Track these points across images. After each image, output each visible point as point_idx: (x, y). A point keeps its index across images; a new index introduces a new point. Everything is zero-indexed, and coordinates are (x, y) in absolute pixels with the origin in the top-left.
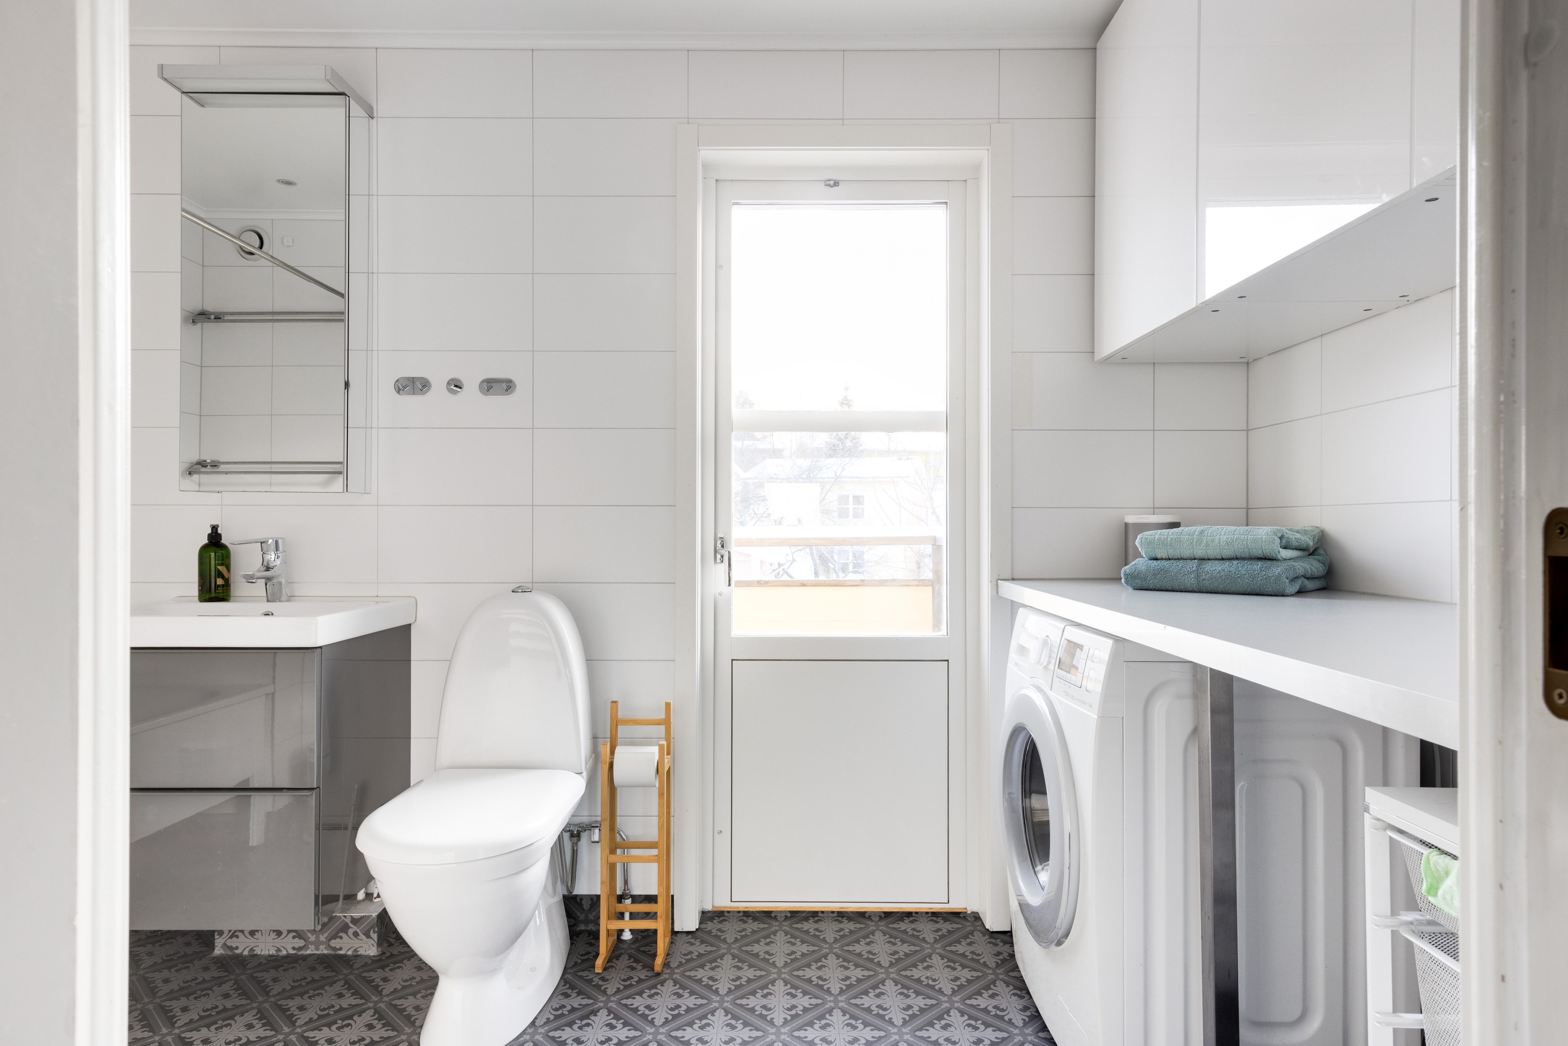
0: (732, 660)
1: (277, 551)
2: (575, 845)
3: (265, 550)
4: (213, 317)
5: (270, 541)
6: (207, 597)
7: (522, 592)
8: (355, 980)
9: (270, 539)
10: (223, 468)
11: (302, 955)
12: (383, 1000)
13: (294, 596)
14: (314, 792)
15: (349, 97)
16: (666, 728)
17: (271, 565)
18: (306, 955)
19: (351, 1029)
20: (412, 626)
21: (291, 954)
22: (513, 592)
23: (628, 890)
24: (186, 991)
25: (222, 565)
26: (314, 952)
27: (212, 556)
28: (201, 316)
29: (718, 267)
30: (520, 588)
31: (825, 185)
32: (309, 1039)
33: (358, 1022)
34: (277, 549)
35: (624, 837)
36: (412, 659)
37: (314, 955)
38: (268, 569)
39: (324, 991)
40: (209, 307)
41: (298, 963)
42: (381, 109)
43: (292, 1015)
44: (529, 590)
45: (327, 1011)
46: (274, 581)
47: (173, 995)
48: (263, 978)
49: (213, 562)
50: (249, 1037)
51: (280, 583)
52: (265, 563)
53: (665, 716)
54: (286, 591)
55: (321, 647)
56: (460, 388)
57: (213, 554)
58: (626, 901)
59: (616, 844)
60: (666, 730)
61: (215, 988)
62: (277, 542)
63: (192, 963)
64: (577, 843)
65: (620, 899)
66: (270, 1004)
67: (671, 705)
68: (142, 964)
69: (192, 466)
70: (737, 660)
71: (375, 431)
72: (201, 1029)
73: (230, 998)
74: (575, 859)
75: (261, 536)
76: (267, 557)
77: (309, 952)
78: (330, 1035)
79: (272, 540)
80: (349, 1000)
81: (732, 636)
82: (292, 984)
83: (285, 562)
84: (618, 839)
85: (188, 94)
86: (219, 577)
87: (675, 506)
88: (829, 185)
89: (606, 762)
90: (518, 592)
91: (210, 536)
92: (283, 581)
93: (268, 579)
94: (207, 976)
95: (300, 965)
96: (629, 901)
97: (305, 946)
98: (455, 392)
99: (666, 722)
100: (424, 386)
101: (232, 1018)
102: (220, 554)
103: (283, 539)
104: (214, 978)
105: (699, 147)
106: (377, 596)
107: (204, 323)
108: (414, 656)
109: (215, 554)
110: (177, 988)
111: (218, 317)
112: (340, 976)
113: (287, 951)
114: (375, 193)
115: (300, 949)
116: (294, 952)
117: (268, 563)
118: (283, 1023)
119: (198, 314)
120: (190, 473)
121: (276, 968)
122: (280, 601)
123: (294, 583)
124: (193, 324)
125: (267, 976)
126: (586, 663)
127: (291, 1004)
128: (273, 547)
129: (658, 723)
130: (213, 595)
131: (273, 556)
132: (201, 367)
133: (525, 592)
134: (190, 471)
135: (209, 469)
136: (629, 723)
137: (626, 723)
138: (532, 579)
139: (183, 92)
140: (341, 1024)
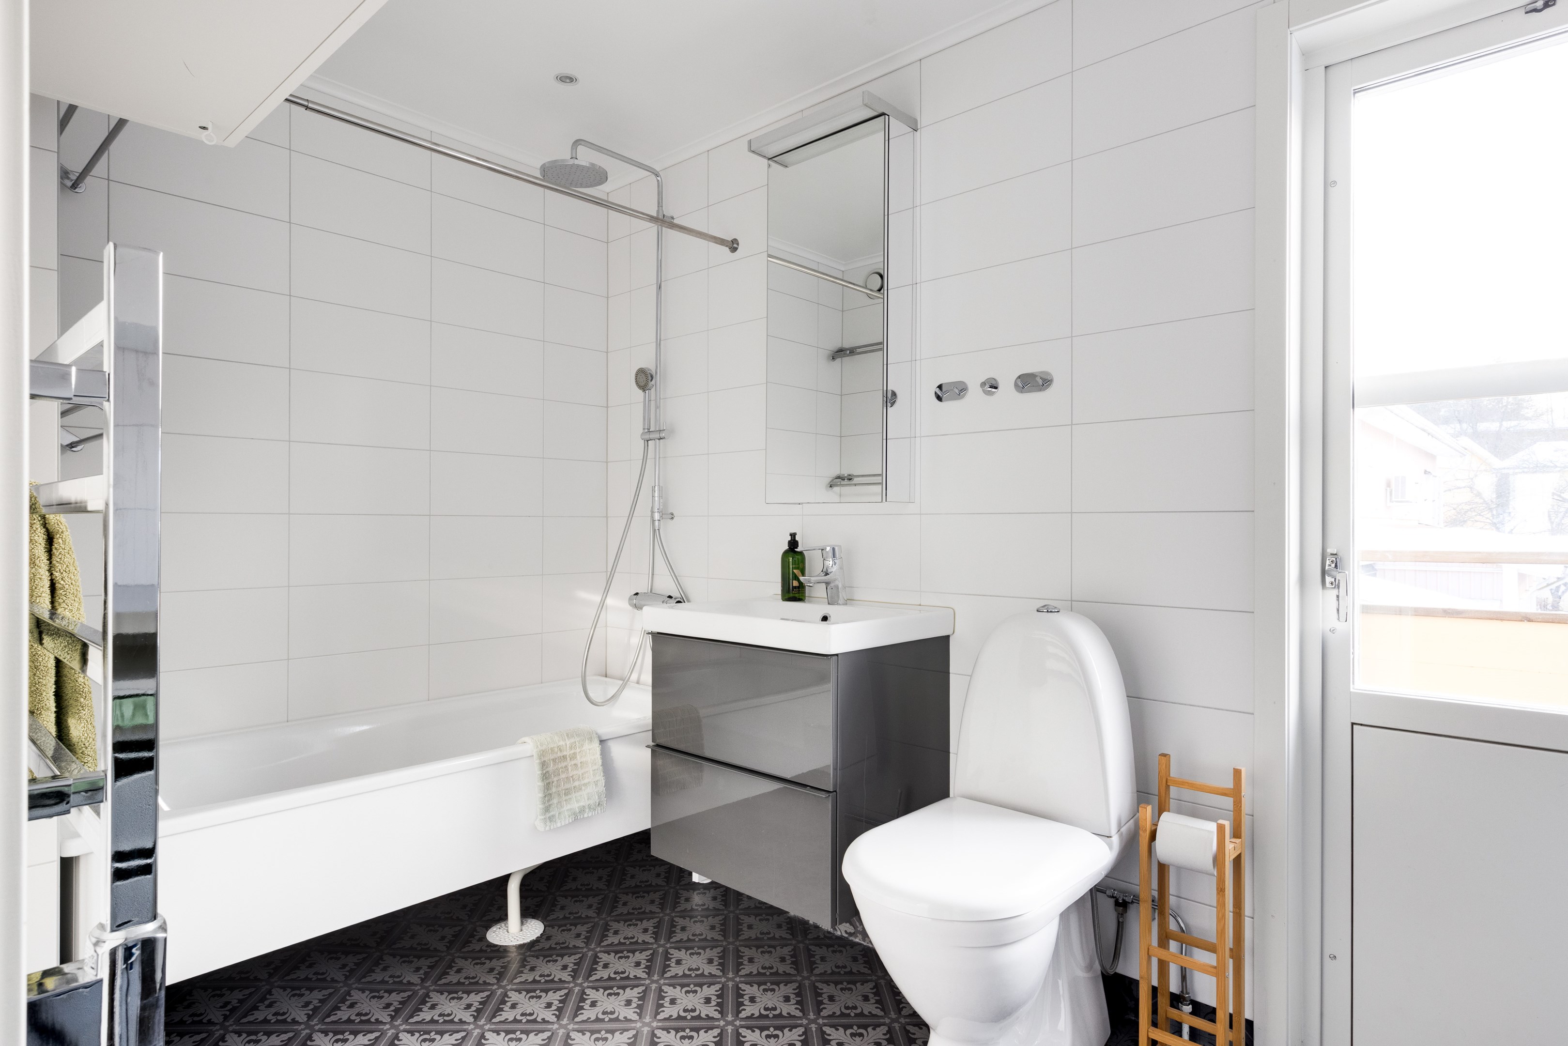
0: (1353, 724)
1: (834, 558)
2: (1120, 916)
3: (824, 556)
4: (848, 352)
5: (828, 549)
6: (787, 597)
7: (1048, 612)
8: (884, 987)
9: (828, 546)
10: (856, 480)
11: (852, 941)
12: (900, 1020)
13: (854, 600)
14: (831, 794)
15: (888, 116)
16: (1234, 802)
17: (829, 571)
18: (855, 942)
19: (861, 1041)
20: (950, 638)
21: (843, 936)
22: (1038, 611)
23: (1187, 993)
24: (757, 943)
25: (797, 568)
26: (861, 942)
27: (790, 560)
28: (840, 353)
29: (1328, 184)
30: (1046, 607)
31: (1527, 13)
32: (825, 1036)
33: (870, 1035)
34: (834, 556)
35: (1182, 925)
36: (950, 672)
37: (861, 944)
38: (827, 574)
39: (855, 987)
40: (846, 345)
41: (846, 948)
42: (924, 121)
43: (821, 1003)
44: (1056, 611)
45: (850, 1011)
46: (832, 585)
47: (750, 943)
48: (814, 953)
49: (791, 567)
50: (783, 1010)
51: (837, 587)
52: (825, 570)
53: (1234, 786)
54: (843, 595)
55: (837, 655)
56: (996, 388)
57: (791, 558)
58: (1184, 1006)
59: (1166, 933)
60: (1234, 805)
61: (778, 948)
62: (834, 549)
63: (772, 917)
64: (1122, 914)
65: (1176, 1000)
66: (810, 982)
67: (1243, 774)
68: (741, 904)
69: (833, 480)
70: (1361, 725)
71: (918, 440)
72: (754, 985)
73: (784, 963)
74: (1120, 933)
75: (821, 544)
76: (827, 563)
77: (857, 940)
78: (843, 1039)
79: (830, 548)
80: (870, 1008)
81: (1352, 690)
82: (834, 968)
83: (841, 568)
84: (1173, 926)
85: (773, 159)
86: (795, 580)
87: (1253, 511)
88: (1536, 10)
89: (1146, 830)
90: (1043, 612)
91: (790, 542)
92: (840, 586)
93: (827, 583)
94: (778, 933)
95: (847, 951)
96: (1188, 1009)
97: (854, 933)
98: (992, 394)
99: (1235, 793)
100: (961, 391)
101: (778, 984)
102: (796, 559)
103: (840, 546)
104: (781, 938)
105: (1291, 29)
106: (920, 605)
107: (843, 358)
108: (952, 669)
109: (793, 559)
110: (754, 937)
111: (852, 351)
112: (873, 976)
113: (841, 933)
114: (918, 204)
115: (850, 934)
116: (846, 936)
117: (827, 570)
118: (812, 1008)
119: (836, 352)
120: (831, 487)
121: (828, 946)
122: (837, 604)
123: (854, 587)
124: (833, 360)
125: (819, 952)
126: (1128, 699)
127: (825, 991)
128: (831, 554)
129: (1224, 793)
130: (791, 595)
131: (831, 563)
132: (841, 395)
133: (1051, 612)
134: (831, 484)
135: (846, 482)
136: (1182, 785)
137: (1179, 784)
138: (1071, 597)
139: (769, 159)
140: (856, 1031)
